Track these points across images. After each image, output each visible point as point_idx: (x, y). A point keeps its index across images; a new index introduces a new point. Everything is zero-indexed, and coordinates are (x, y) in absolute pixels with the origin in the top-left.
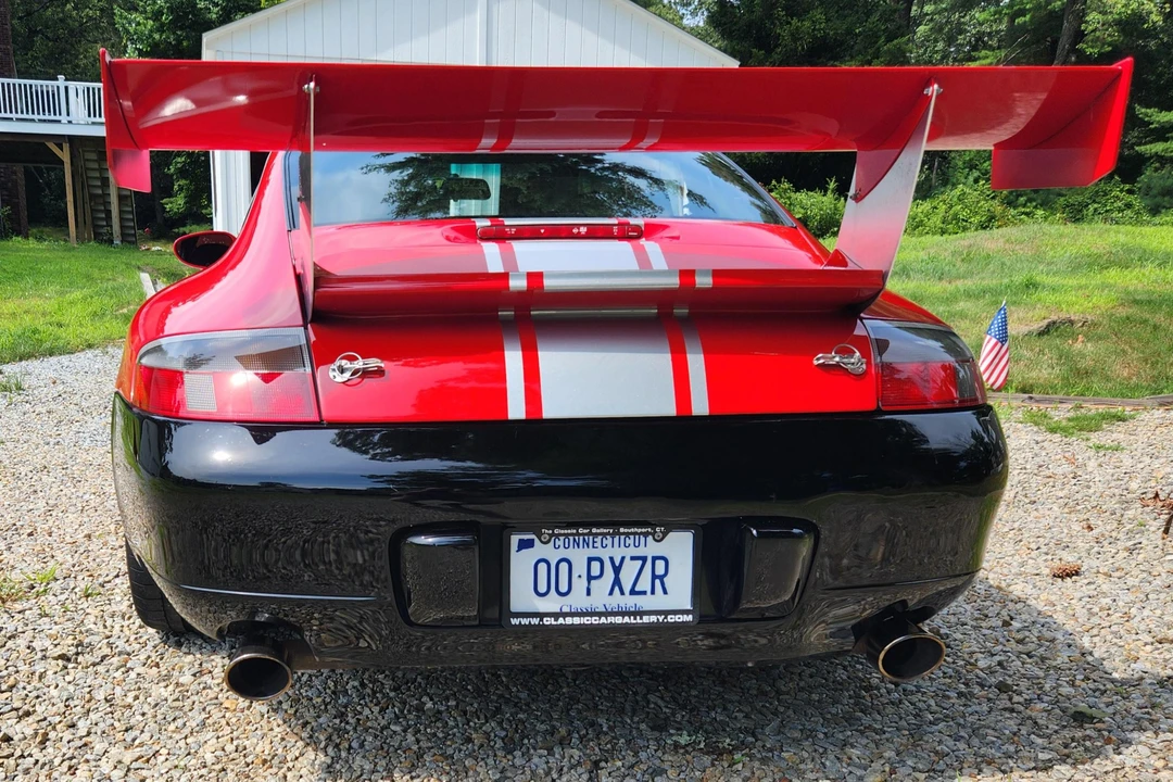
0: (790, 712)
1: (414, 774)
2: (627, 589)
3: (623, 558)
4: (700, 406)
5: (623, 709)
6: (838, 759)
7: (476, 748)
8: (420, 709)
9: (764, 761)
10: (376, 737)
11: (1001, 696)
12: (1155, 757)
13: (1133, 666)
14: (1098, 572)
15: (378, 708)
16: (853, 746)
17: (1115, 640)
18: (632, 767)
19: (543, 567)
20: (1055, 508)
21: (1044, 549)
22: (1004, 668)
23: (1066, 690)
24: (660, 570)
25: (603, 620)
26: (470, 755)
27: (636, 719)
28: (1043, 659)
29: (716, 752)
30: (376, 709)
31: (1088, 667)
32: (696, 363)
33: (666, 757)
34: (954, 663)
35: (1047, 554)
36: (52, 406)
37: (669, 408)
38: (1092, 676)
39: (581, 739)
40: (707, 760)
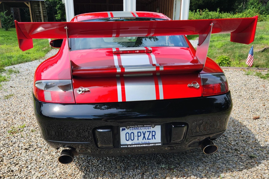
0: (188, 158)
1: (103, 177)
2: (146, 138)
3: (145, 132)
4: (162, 97)
5: (151, 159)
6: (196, 170)
7: (118, 170)
8: (106, 160)
9: (180, 171)
10: (95, 168)
11: (235, 152)
12: (265, 167)
13: (266, 143)
14: (264, 117)
15: (97, 160)
16: (200, 167)
17: (263, 136)
18: (151, 174)
19: (128, 134)
20: (258, 100)
21: (253, 112)
22: (238, 145)
23: (250, 150)
24: (154, 134)
25: (141, 145)
26: (116, 172)
27: (154, 161)
28: (246, 142)
29: (170, 169)
31: (256, 143)
32: (161, 87)
33: (159, 171)
34: (226, 143)
35: (253, 113)
37: (154, 98)
38: (256, 146)
39: (141, 167)
40: (168, 171)
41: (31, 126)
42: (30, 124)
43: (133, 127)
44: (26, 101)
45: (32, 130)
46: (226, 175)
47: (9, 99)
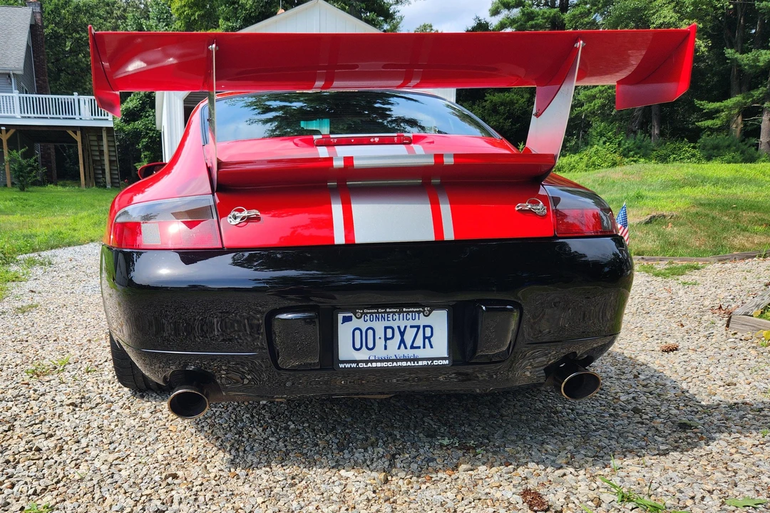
0: (510, 426)
1: (283, 464)
2: (409, 346)
3: (406, 327)
4: (449, 235)
5: (409, 426)
6: (539, 451)
7: (321, 449)
8: (287, 428)
9: (495, 453)
10: (260, 444)
11: (635, 416)
12: (730, 447)
13: (713, 398)
14: (689, 349)
15: (261, 428)
16: (548, 444)
17: (701, 385)
18: (415, 457)
19: (357, 333)
20: (661, 315)
21: (656, 337)
22: (636, 400)
23: (674, 412)
24: (428, 333)
25: (395, 364)
26: (317, 453)
27: (417, 431)
28: (659, 395)
29: (466, 449)
30: (260, 429)
31: (687, 399)
32: (446, 209)
33: (435, 452)
34: (606, 398)
35: (657, 340)
36: (70, 273)
37: (430, 237)
38: (689, 404)
39: (384, 443)
40: (460, 453)
41: (84, 362)
42: (82, 358)
43: (371, 313)
44: (70, 317)
45: (88, 368)
46: (626, 463)
47: (26, 314)
